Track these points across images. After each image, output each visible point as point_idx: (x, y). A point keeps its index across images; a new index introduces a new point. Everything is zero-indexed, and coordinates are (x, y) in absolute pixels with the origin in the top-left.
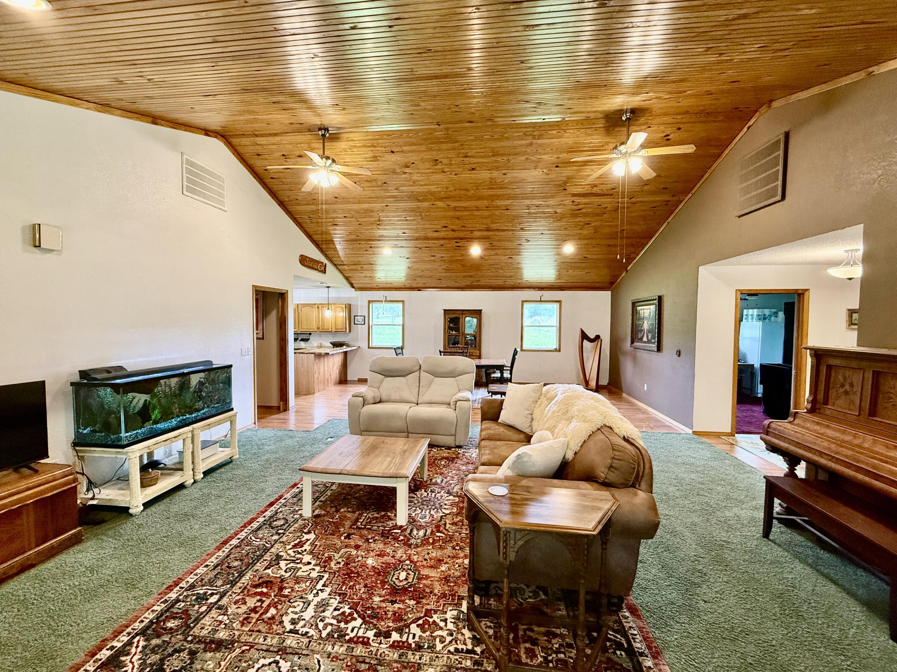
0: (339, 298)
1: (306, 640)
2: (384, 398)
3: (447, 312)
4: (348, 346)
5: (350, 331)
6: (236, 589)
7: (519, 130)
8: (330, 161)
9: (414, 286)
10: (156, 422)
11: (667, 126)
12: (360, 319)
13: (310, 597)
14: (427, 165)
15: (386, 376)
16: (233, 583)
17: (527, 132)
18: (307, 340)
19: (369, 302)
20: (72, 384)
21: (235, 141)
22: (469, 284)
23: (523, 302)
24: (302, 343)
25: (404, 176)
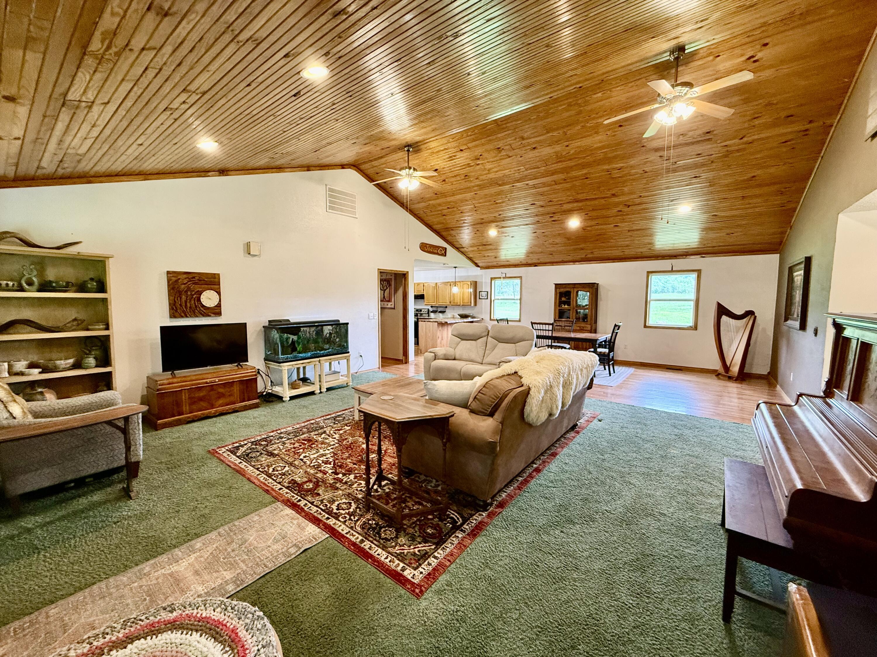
0: (468, 276)
1: (302, 464)
2: (457, 356)
3: (558, 286)
4: (473, 317)
5: (475, 304)
6: (296, 439)
7: (562, 103)
8: (412, 170)
9: (530, 262)
10: (300, 353)
11: (744, 47)
12: (484, 294)
13: (321, 450)
14: (493, 154)
15: (462, 339)
16: (296, 436)
17: (571, 102)
18: (443, 312)
19: (492, 279)
20: (264, 327)
21: (363, 167)
22: (583, 256)
23: (649, 273)
24: (440, 314)
25: (478, 167)
